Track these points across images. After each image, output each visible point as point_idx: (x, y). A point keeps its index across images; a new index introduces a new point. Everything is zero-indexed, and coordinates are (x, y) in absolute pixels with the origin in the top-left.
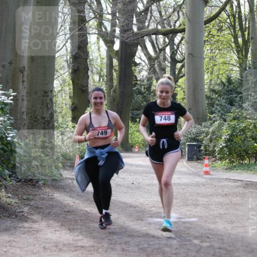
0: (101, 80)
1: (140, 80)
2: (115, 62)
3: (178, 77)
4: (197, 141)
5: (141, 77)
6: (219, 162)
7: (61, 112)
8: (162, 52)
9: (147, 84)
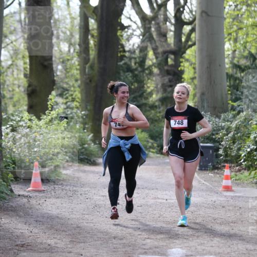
0: (72, 51)
1: (129, 51)
2: (92, 23)
3: (185, 46)
4: (214, 141)
5: (131, 47)
6: (246, 173)
7: (11, 98)
8: (162, 9)
9: (139, 57)
